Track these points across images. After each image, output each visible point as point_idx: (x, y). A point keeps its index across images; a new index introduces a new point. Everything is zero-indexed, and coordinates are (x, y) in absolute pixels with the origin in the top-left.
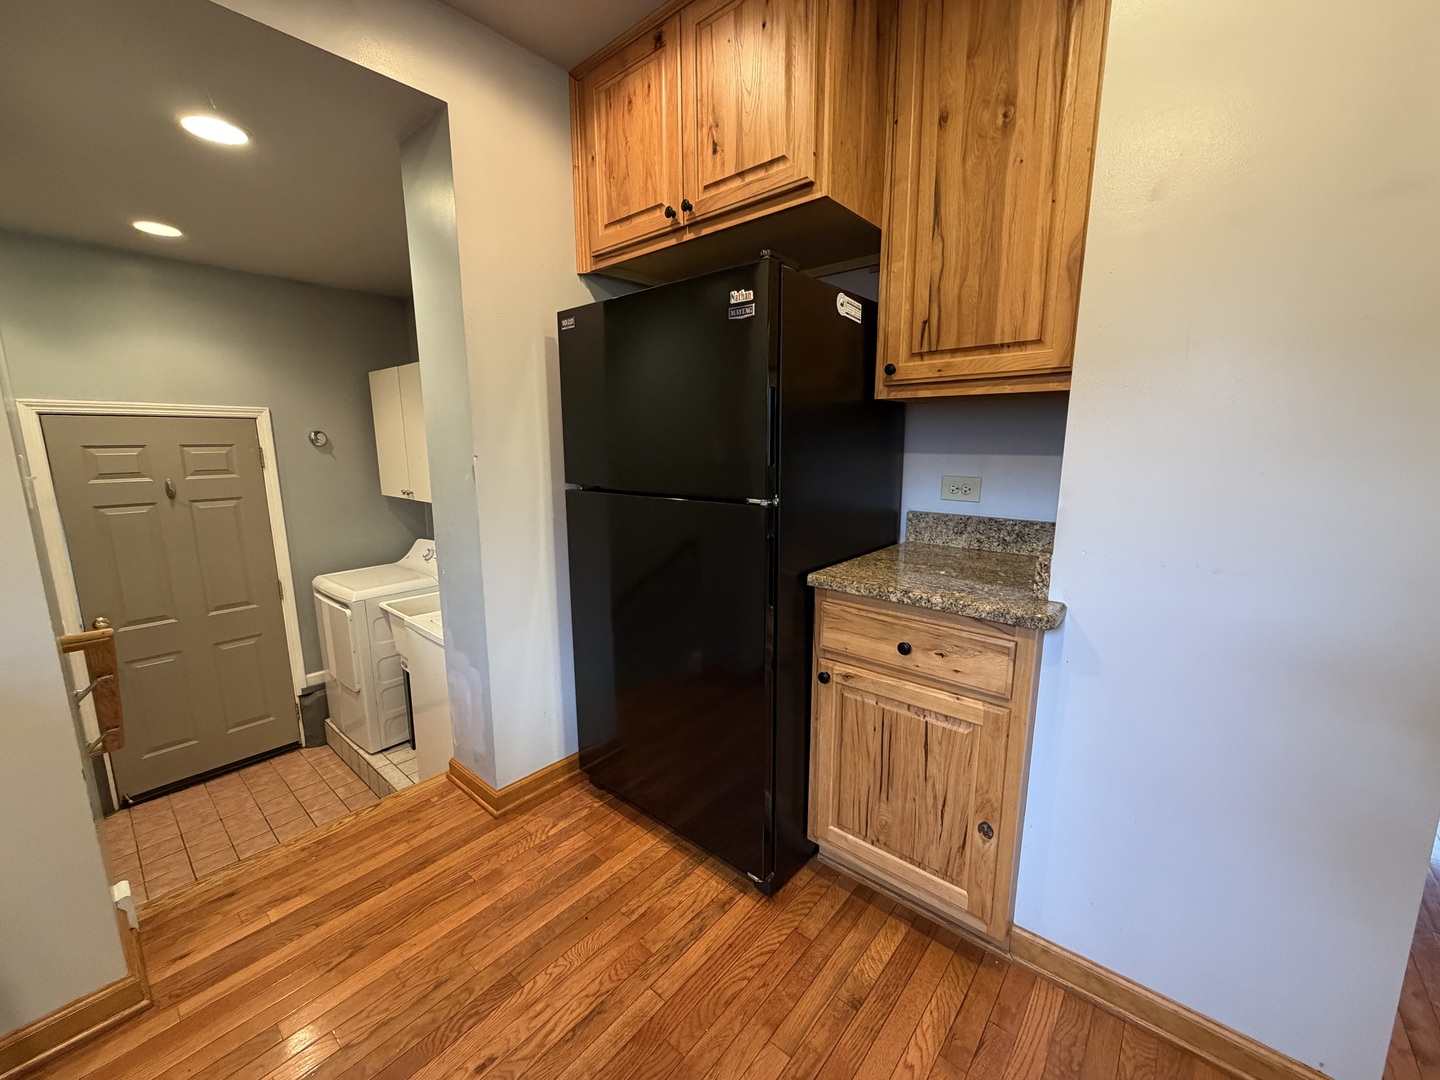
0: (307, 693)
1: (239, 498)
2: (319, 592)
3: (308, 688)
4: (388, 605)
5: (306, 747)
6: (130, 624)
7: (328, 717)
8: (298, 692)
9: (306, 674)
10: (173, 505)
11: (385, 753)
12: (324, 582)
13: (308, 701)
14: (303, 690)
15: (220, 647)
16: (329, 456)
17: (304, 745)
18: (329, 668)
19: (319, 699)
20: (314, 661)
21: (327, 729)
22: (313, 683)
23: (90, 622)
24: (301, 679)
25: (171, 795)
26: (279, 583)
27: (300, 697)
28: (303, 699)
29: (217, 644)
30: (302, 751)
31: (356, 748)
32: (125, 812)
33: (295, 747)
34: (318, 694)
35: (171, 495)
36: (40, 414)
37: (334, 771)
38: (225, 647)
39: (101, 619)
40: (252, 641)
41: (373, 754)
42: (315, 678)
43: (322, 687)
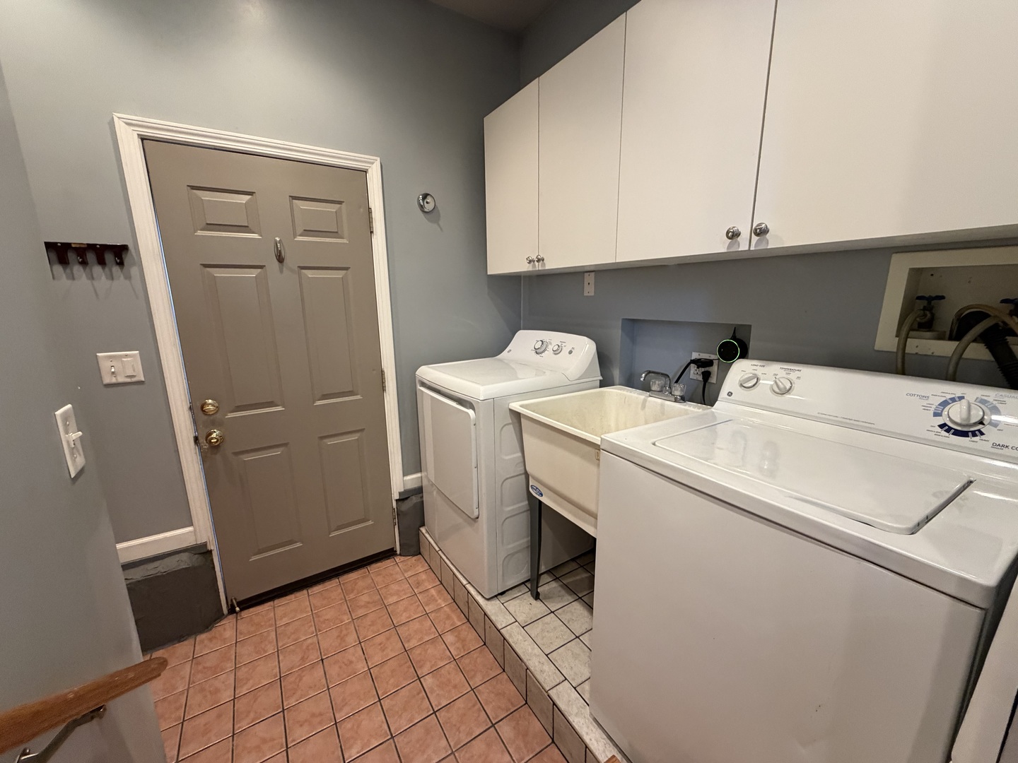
0: (404, 498)
1: (347, 269)
2: (423, 384)
3: (406, 492)
4: (521, 406)
5: (400, 555)
6: (239, 409)
7: (423, 525)
8: (396, 496)
9: (405, 474)
10: (281, 271)
11: (503, 599)
12: (428, 373)
13: (406, 506)
14: (400, 493)
15: (325, 441)
16: (435, 226)
17: (398, 552)
18: (427, 471)
19: (415, 505)
20: (414, 462)
21: (421, 536)
22: (410, 486)
23: (199, 405)
24: (399, 481)
25: (276, 601)
26: (382, 372)
27: (396, 500)
28: (400, 503)
29: (322, 438)
30: (398, 559)
31: (465, 582)
32: (232, 617)
33: (389, 554)
34: (414, 500)
35: (280, 259)
36: (143, 139)
37: (437, 601)
38: (330, 442)
39: (210, 401)
40: (354, 437)
41: (488, 599)
42: (412, 480)
43: (419, 491)
